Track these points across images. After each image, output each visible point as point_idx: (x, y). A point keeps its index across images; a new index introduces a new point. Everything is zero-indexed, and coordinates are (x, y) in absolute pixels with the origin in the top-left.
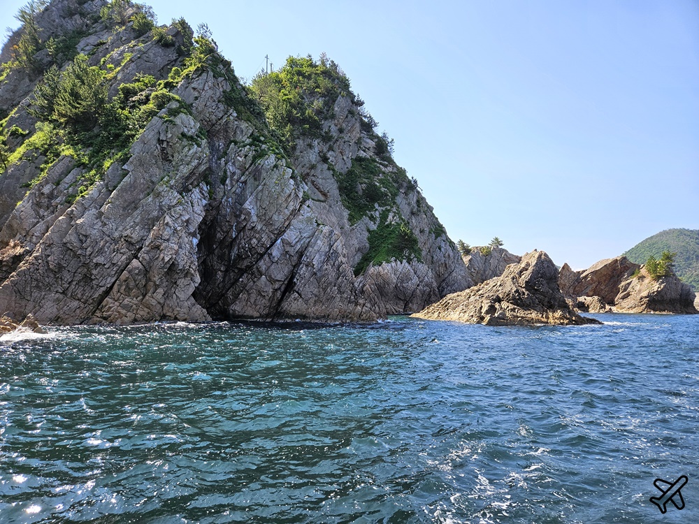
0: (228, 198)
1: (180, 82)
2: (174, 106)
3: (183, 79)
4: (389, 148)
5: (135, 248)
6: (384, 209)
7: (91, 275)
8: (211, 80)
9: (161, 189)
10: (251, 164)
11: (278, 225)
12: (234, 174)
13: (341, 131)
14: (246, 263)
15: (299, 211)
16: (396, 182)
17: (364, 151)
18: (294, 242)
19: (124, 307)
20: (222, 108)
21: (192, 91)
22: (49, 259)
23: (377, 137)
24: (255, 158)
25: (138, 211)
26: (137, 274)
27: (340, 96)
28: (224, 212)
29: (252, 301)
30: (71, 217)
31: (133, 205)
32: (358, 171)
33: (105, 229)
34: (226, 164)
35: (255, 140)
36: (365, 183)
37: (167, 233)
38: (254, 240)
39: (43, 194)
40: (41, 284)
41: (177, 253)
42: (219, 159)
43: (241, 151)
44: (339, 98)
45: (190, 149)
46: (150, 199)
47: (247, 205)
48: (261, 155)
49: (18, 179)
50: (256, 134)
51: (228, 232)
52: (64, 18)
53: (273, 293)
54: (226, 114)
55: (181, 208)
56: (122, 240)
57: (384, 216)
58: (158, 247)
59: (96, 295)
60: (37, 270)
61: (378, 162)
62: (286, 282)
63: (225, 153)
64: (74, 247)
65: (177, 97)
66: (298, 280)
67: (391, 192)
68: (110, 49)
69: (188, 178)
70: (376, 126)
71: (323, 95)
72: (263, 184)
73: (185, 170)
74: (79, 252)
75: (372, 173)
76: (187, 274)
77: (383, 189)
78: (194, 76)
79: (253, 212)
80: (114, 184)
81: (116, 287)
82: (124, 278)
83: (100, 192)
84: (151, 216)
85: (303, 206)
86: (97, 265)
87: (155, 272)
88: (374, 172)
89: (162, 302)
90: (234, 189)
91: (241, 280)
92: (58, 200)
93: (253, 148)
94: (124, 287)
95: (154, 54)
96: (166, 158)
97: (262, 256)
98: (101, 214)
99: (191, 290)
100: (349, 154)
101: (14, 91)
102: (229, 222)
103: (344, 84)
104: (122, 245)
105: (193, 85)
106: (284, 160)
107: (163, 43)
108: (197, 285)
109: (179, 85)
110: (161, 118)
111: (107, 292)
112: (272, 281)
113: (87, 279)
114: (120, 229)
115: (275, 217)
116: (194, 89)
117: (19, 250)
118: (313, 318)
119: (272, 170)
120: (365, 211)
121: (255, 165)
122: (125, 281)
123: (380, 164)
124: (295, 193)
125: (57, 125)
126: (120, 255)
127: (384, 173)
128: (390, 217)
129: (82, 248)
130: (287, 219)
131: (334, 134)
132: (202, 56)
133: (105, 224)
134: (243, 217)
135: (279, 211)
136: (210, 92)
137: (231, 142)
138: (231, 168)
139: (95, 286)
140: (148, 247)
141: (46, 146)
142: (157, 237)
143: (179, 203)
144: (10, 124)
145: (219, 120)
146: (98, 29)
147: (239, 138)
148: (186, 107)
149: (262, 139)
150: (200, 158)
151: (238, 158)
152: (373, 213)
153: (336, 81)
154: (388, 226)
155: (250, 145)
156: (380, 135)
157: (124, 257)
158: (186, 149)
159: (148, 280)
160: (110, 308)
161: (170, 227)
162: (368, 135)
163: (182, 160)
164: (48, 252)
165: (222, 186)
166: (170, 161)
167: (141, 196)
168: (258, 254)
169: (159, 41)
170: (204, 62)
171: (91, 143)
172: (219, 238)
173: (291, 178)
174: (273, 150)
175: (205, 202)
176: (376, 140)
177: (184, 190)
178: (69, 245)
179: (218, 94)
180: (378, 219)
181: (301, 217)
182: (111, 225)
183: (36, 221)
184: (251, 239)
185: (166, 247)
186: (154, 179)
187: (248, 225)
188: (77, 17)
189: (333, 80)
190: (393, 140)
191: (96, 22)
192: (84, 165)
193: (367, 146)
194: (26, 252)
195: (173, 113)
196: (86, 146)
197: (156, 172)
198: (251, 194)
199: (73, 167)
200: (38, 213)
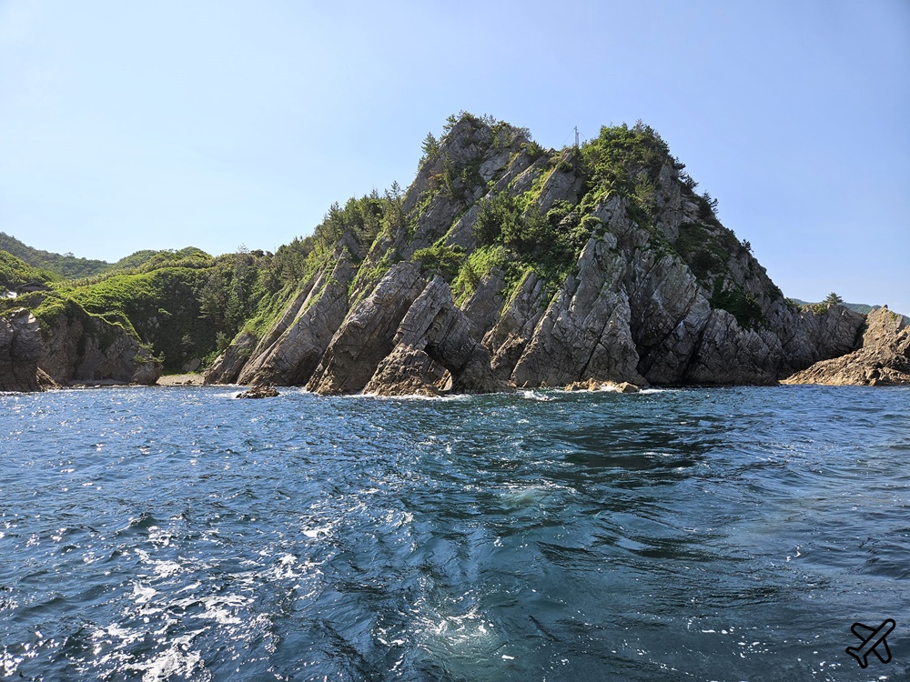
0: (638, 292)
1: (597, 207)
2: (599, 228)
3: (597, 203)
4: (712, 209)
5: (597, 336)
6: (717, 276)
7: (572, 355)
8: (619, 201)
9: (605, 292)
10: (654, 264)
11: (680, 311)
12: (641, 273)
13: (667, 200)
15: (695, 298)
16: (726, 246)
17: (688, 216)
18: (695, 324)
19: (600, 376)
20: (628, 222)
21: (606, 212)
22: (545, 345)
23: (699, 198)
24: (656, 259)
25: (594, 309)
26: (603, 354)
27: (663, 164)
28: (635, 303)
29: (662, 371)
30: (550, 316)
31: (588, 305)
32: (685, 238)
33: (575, 324)
34: (634, 265)
35: (653, 244)
36: (695, 251)
37: (619, 324)
38: (661, 324)
39: (523, 300)
40: (543, 362)
41: (626, 339)
42: (630, 263)
43: (644, 254)
44: (663, 167)
46: (600, 300)
47: (655, 297)
48: (660, 255)
50: (652, 238)
51: (637, 318)
52: (463, 148)
53: (680, 365)
54: (630, 226)
55: (620, 304)
56: (588, 330)
57: (719, 283)
58: (614, 335)
59: (579, 369)
60: (539, 353)
61: (704, 227)
62: (690, 356)
63: (633, 257)
64: (559, 337)
65: (599, 220)
66: (702, 354)
67: (722, 258)
68: (512, 175)
69: (617, 282)
70: (695, 185)
72: (665, 279)
73: (616, 276)
75: (700, 239)
76: (632, 353)
77: (713, 255)
78: (607, 201)
79: (659, 302)
80: (572, 291)
81: (590, 362)
82: (595, 357)
83: (564, 297)
84: (603, 313)
85: (697, 294)
86: (575, 348)
87: (615, 352)
88: (703, 237)
90: (642, 285)
92: (535, 305)
93: (654, 251)
95: (561, 181)
96: (601, 267)
97: (666, 336)
98: (570, 313)
99: (636, 364)
100: (676, 222)
102: (639, 310)
103: (661, 149)
104: (588, 334)
105: (607, 208)
106: (678, 258)
107: (565, 169)
108: (638, 360)
109: (597, 209)
110: (595, 238)
111: (585, 368)
112: (678, 355)
113: (569, 358)
114: (585, 322)
115: (678, 305)
116: (607, 210)
117: (520, 340)
119: (672, 268)
121: (657, 264)
122: (596, 359)
123: (707, 228)
124: (691, 284)
125: (503, 245)
126: (589, 341)
127: (711, 237)
128: (725, 284)
129: (564, 338)
130: (687, 306)
131: (661, 205)
133: (575, 320)
134: (651, 306)
135: (680, 300)
136: (619, 211)
137: (635, 248)
138: (638, 268)
139: (575, 363)
140: (606, 335)
141: (502, 263)
142: (614, 327)
143: (619, 302)
144: (449, 242)
145: (627, 231)
146: (491, 155)
147: (641, 243)
148: (606, 226)
149: (658, 242)
150: (622, 265)
151: (643, 260)
152: (706, 281)
153: (657, 148)
154: (724, 294)
155: (650, 248)
156: (701, 195)
157: (592, 342)
158: (614, 260)
159: (610, 357)
161: (619, 320)
162: (688, 198)
163: (612, 269)
164: (542, 341)
165: (633, 283)
166: (605, 270)
167: (592, 298)
168: (664, 334)
169: (561, 169)
170: (612, 188)
171: (542, 260)
173: (687, 272)
174: (669, 251)
175: (628, 298)
176: (698, 202)
177: (617, 291)
178: (555, 336)
179: (624, 211)
180: (713, 287)
181: (697, 303)
182: (578, 321)
183: (523, 319)
184: (658, 323)
185: (620, 334)
186: (597, 285)
187: (655, 313)
188: (472, 145)
189: (653, 148)
190: (716, 200)
191: (488, 148)
192: (543, 278)
193: (690, 210)
194: (526, 342)
195: (601, 233)
196: (539, 263)
197: (598, 280)
198: (656, 287)
199: (537, 280)
200: (523, 314)
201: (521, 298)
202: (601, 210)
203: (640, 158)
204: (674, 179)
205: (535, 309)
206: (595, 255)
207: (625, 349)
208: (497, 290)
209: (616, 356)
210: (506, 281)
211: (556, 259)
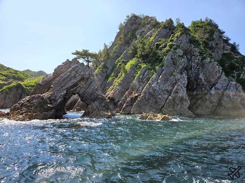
0: (193, 74)
1: (175, 39)
2: (175, 47)
3: (176, 38)
4: (237, 48)
5: (169, 93)
6: (238, 73)
7: (157, 101)
8: (185, 36)
9: (175, 74)
10: (201, 62)
11: (213, 82)
12: (194, 66)
13: (217, 44)
14: (199, 96)
15: (220, 77)
16: (243, 61)
17: (226, 51)
18: (220, 88)
19: (169, 111)
20: (189, 45)
21: (179, 41)
22: (146, 97)
23: (232, 44)
24: (202, 60)
25: (169, 81)
26: (171, 101)
27: (216, 32)
28: (191, 79)
29: (204, 109)
30: (150, 84)
31: (167, 79)
32: (224, 58)
33: (160, 87)
34: (191, 63)
35: (201, 54)
36: (228, 63)
37: (179, 88)
38: (203, 88)
39: (140, 78)
40: (144, 104)
41: (183, 94)
42: (189, 62)
43: (196, 58)
44: (215, 32)
45: (182, 60)
46: (172, 77)
47: (201, 76)
48: (204, 58)
49: (130, 74)
50: (201, 52)
51: (193, 86)
52: (131, 26)
53: (212, 107)
54: (190, 46)
55: (182, 79)
56: (165, 90)
57: (239, 75)
58: (177, 92)
59: (160, 107)
60: (143, 100)
61: (233, 54)
62: (217, 103)
63: (191, 60)
64: (152, 93)
65: (175, 44)
66: (223, 102)
67: (240, 66)
68: (146, 33)
69: (182, 69)
70: (230, 40)
71: (208, 32)
72: (206, 68)
73: (181, 67)
74: (154, 95)
75: (231, 59)
76: (186, 100)
77: (237, 65)
78: (180, 36)
79: (203, 78)
80: (160, 74)
81: (165, 104)
82: (168, 102)
83: (156, 76)
84: (173, 83)
85: (222, 75)
86: (159, 98)
87: (177, 100)
88: (233, 58)
89: (180, 109)
90: (195, 71)
91: (198, 102)
92: (144, 80)
93: (201, 56)
94: (168, 105)
95: (163, 31)
96: (174, 64)
98: (158, 83)
99: (188, 106)
100: (221, 53)
101: (120, 50)
102: (193, 82)
103: (216, 26)
104: (165, 92)
105: (179, 39)
106: (213, 59)
107: (165, 27)
108: (189, 104)
109: (175, 40)
110: (172, 51)
111: (163, 107)
112: (211, 102)
113: (156, 102)
114: (164, 87)
115: (212, 80)
116: (180, 40)
117: (136, 95)
118: (232, 116)
119: (209, 63)
120: (230, 74)
121: (202, 62)
122: (168, 103)
123: (234, 55)
124: (219, 70)
125: (138, 58)
126: (165, 95)
127: (236, 58)
128: (242, 75)
129: (154, 93)
130: (216, 80)
131: (214, 46)
132: (181, 29)
133: (160, 86)
134: (199, 81)
135: (213, 78)
136: (185, 40)
137: (193, 55)
138: (193, 64)
139: (159, 105)
140: (173, 92)
141: (136, 64)
142: (177, 89)
143: (181, 78)
144: (121, 59)
145: (188, 49)
146: (141, 27)
147: (195, 54)
148: (178, 46)
149: (204, 53)
150: (185, 62)
151: (196, 60)
152: (233, 75)
153: (213, 26)
154: (241, 79)
155: (200, 55)
156: (232, 43)
157: (167, 96)
158: (181, 60)
159: (175, 102)
160: (165, 111)
161: (180, 86)
162: (227, 44)
163: (179, 64)
164: (145, 95)
165: (191, 71)
166: (176, 65)
167: (169, 77)
168: (205, 93)
169: (163, 27)
170: (182, 31)
171: (150, 62)
172: (190, 88)
173: (217, 65)
174: (208, 56)
175: (187, 77)
176: (231, 46)
177: (181, 73)
178: (150, 93)
179: (188, 40)
180: (236, 77)
181: (221, 79)
182: (161, 86)
183: (139, 86)
185: (180, 92)
186: (172, 71)
187: (201, 83)
188: (134, 25)
189: (212, 26)
190: (238, 45)
191: (140, 25)
192: (150, 69)
193: (227, 49)
194: (139, 95)
195: (175, 49)
196: (149, 63)
197: (172, 69)
198: (201, 72)
199: (147, 70)
200: (139, 84)
201: (139, 77)
202: (177, 40)
203: (206, 30)
204: (220, 37)
205: (144, 82)
206: (172, 58)
207: (182, 99)
208: (132, 75)
209: (177, 102)
210: (136, 71)
211: (156, 61)
